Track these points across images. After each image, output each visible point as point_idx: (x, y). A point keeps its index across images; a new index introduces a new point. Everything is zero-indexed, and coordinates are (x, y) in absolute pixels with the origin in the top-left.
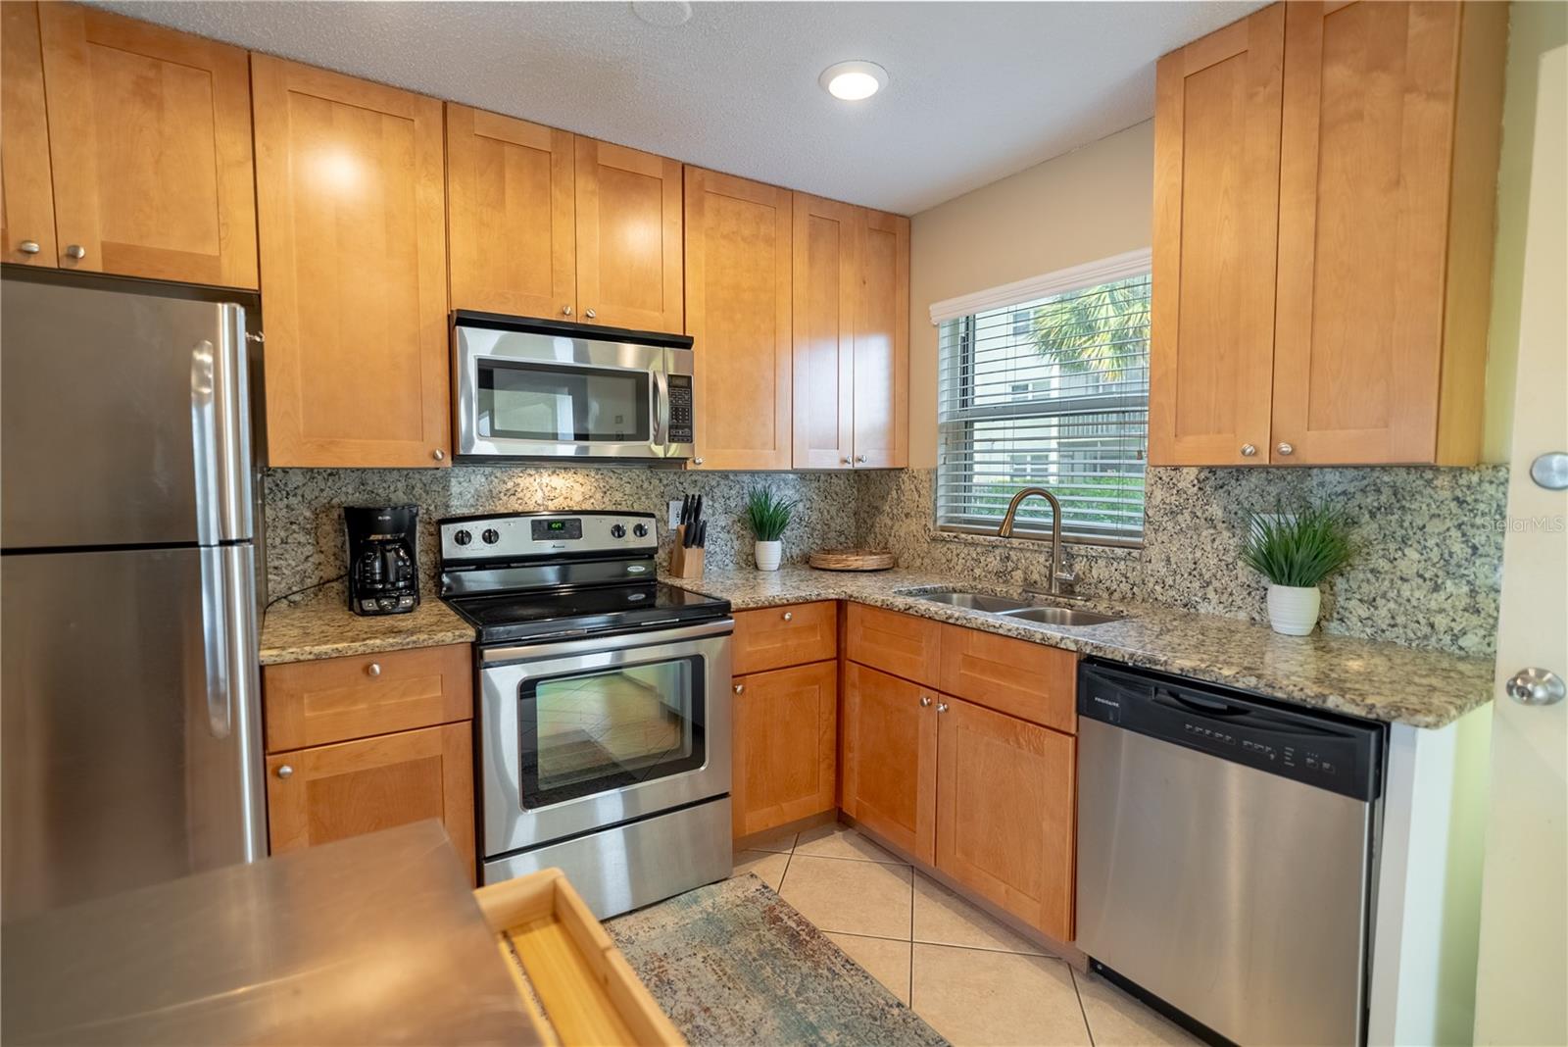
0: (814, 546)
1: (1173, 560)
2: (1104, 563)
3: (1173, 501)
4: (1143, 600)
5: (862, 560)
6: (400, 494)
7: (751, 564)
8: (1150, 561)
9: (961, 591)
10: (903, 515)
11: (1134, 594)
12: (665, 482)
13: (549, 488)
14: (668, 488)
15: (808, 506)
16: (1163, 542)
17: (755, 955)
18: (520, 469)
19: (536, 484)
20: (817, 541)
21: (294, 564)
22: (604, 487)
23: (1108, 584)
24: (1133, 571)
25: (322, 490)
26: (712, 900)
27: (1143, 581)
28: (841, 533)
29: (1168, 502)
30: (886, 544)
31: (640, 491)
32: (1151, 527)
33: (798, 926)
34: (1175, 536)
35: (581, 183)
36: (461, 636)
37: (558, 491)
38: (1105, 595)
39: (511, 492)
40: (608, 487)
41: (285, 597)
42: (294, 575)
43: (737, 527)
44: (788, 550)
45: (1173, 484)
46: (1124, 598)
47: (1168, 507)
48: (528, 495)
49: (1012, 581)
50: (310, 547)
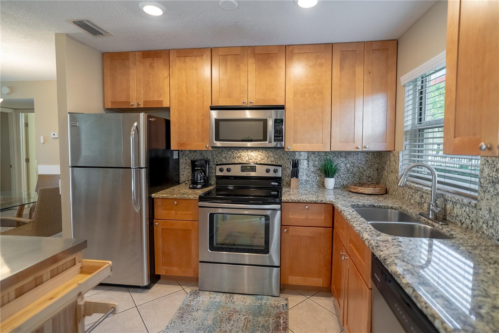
0: (355, 182)
1: (493, 211)
2: (459, 206)
3: (494, 175)
4: (477, 231)
5: (364, 189)
6: (210, 156)
7: (322, 186)
8: (481, 209)
9: (395, 209)
10: (391, 172)
11: (472, 226)
12: (290, 155)
13: (250, 156)
14: (290, 157)
15: (351, 165)
16: (488, 199)
17: (260, 325)
18: (242, 150)
19: (246, 155)
20: (356, 179)
21: (186, 174)
22: (268, 156)
23: (461, 218)
24: (472, 213)
25: (193, 155)
26: (266, 301)
27: (477, 220)
28: (369, 177)
29: (491, 175)
30: (386, 183)
31: (280, 157)
32: (482, 190)
33: (283, 323)
34: (494, 197)
35: (250, 61)
36: (195, 197)
37: (253, 157)
38: (459, 224)
39: (239, 157)
40: (269, 156)
41: (184, 182)
42: (186, 176)
43: (319, 172)
44: (342, 182)
45: (494, 165)
46: (467, 228)
47: (491, 179)
48: (244, 158)
49: (423, 208)
50: (190, 170)
